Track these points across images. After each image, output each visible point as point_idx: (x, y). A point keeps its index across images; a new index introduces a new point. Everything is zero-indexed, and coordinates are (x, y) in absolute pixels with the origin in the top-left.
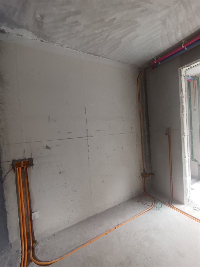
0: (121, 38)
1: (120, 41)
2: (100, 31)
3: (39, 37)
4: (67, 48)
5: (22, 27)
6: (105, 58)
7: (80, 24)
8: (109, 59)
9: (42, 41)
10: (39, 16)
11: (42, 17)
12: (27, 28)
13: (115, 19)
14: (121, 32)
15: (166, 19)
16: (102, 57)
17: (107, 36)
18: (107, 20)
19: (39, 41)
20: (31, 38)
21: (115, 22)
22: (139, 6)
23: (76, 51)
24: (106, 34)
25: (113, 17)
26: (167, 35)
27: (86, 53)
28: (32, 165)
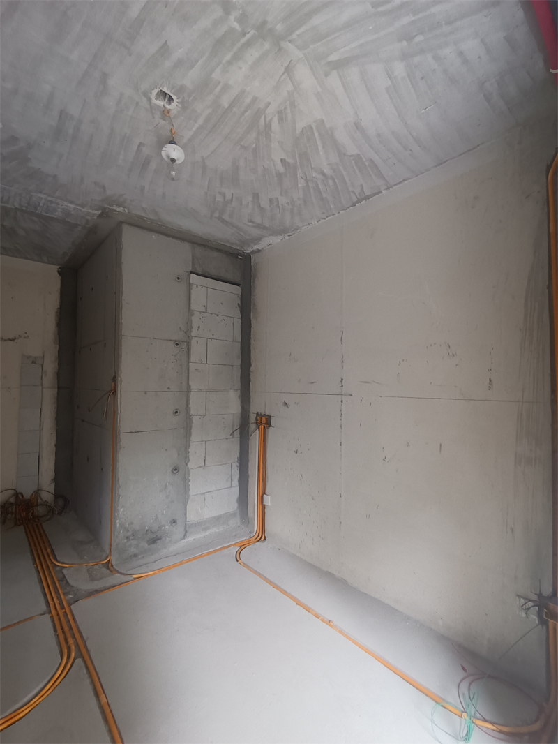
3: (281, 235)
4: (320, 222)
13: (282, 160)
16: (387, 189)
18: (282, 170)
28: (270, 426)
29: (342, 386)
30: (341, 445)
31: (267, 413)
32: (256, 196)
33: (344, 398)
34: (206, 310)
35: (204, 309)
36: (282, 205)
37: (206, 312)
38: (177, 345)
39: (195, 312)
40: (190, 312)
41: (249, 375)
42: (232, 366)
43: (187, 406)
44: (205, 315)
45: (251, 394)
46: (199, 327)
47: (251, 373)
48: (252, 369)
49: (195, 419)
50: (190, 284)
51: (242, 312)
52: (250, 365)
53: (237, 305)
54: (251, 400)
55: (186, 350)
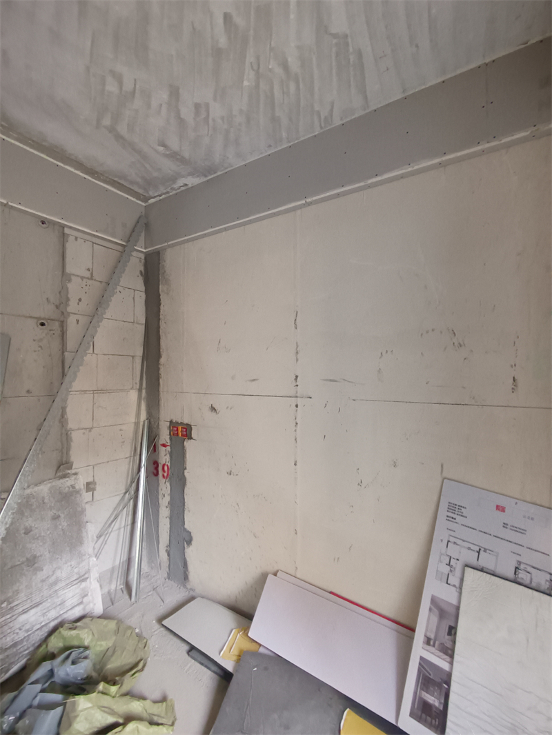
0: (322, 28)
2: (250, 74)
7: (207, 104)
13: (227, 17)
17: (284, 65)
24: (273, 65)
25: (220, 20)
28: (191, 438)
29: (297, 385)
30: (295, 464)
31: (186, 421)
32: (175, 93)
33: (299, 401)
34: (92, 274)
35: (88, 274)
36: (214, 120)
37: (92, 278)
38: (43, 324)
39: (73, 278)
40: (65, 276)
41: (158, 369)
42: (133, 357)
43: (63, 416)
44: (90, 282)
45: (162, 395)
46: (80, 300)
47: (161, 367)
48: (162, 360)
49: (75, 436)
50: (64, 234)
51: (146, 282)
52: (159, 356)
53: (138, 273)
54: (162, 403)
55: (58, 332)
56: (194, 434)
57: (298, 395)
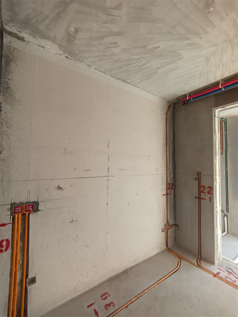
0: (158, 68)
1: (157, 71)
2: (138, 57)
3: (65, 52)
4: (95, 70)
5: (48, 38)
6: (134, 87)
7: (118, 47)
8: (138, 88)
9: (67, 57)
10: (73, 29)
11: (77, 31)
12: (54, 40)
14: (161, 62)
15: (210, 57)
16: (132, 85)
17: (145, 64)
19: (63, 57)
20: (54, 52)
21: (158, 50)
22: (187, 39)
23: (104, 74)
24: (144, 62)
25: (157, 46)
26: (207, 73)
27: (115, 79)
28: (37, 211)
29: (109, 172)
30: (107, 205)
33: (110, 178)
56: (40, 208)
57: (109, 175)
